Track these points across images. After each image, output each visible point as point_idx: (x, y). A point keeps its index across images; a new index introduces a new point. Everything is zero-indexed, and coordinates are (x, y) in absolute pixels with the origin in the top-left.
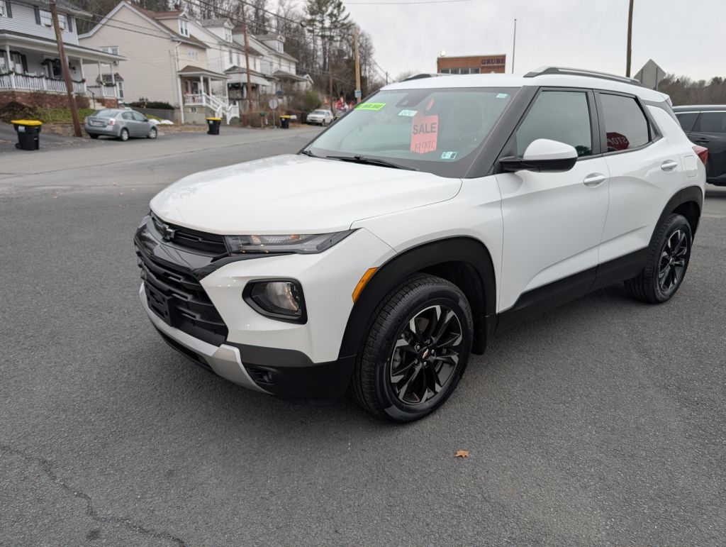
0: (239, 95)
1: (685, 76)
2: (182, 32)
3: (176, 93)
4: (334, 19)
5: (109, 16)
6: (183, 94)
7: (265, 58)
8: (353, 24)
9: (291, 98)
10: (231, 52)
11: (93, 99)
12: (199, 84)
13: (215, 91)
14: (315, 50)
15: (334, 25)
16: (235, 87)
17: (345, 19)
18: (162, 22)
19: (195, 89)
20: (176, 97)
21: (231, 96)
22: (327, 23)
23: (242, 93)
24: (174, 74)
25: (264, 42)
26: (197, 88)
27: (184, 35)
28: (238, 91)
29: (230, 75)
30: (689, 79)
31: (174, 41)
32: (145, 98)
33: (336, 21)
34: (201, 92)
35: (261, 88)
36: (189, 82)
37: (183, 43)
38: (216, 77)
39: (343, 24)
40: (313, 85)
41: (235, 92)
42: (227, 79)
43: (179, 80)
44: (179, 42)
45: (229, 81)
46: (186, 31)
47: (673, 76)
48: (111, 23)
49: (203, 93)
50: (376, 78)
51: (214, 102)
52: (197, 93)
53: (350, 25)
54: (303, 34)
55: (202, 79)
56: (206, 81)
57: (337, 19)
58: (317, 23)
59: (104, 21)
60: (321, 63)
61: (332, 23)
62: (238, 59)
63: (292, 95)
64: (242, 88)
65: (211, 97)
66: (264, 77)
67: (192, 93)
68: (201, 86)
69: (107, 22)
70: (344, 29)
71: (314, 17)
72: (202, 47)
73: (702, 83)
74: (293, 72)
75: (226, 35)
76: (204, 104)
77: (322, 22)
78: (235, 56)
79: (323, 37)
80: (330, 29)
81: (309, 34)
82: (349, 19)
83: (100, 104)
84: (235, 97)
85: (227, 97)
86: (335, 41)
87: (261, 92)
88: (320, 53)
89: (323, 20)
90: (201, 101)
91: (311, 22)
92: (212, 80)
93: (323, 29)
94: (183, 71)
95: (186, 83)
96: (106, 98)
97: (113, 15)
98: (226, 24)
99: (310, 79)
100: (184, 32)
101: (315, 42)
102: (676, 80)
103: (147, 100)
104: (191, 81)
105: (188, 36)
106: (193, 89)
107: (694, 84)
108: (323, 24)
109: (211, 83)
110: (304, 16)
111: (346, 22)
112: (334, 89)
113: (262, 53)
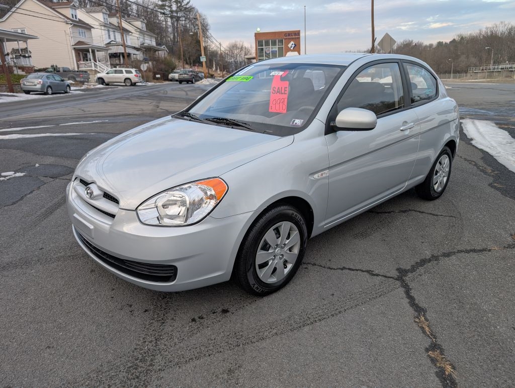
0: (117, 62)
1: (420, 41)
2: (73, 17)
3: (72, 61)
4: (179, 4)
5: (17, 6)
6: (77, 62)
7: (133, 34)
8: (193, 8)
9: (155, 63)
10: (109, 31)
11: (16, 67)
12: (88, 54)
13: (100, 59)
14: (167, 27)
15: (180, 9)
16: (114, 56)
17: (186, 4)
18: (57, 10)
19: (86, 58)
20: (72, 64)
21: (112, 62)
22: (174, 7)
23: (120, 60)
24: (70, 47)
25: (131, 23)
26: (87, 57)
27: (74, 19)
28: (117, 58)
29: (110, 47)
30: (422, 43)
31: (67, 23)
32: (55, 65)
33: (181, 6)
34: (90, 60)
35: (133, 57)
36: (81, 53)
37: (74, 25)
38: (100, 49)
39: (186, 8)
40: (169, 53)
41: (114, 59)
42: (108, 50)
43: (73, 51)
44: (71, 24)
45: (110, 52)
46: (76, 16)
47: (412, 41)
48: (19, 11)
49: (92, 61)
50: (212, 47)
51: (100, 66)
52: (87, 61)
53: (191, 9)
54: (157, 16)
55: (90, 51)
56: (93, 52)
57: (181, 4)
58: (167, 8)
59: (13, 9)
60: (172, 37)
61: (177, 7)
62: (115, 36)
63: (155, 61)
64: (119, 56)
65: (98, 63)
66: (135, 48)
67: (84, 61)
68: (90, 56)
69: (15, 10)
70: (187, 11)
71: (164, 3)
72: (88, 27)
73: (431, 46)
74: (154, 43)
75: (104, 18)
76: (93, 68)
77: (170, 7)
78: (111, 33)
79: (172, 17)
80: (177, 12)
81: (162, 15)
82: (190, 4)
83: (21, 70)
84: (115, 63)
85: (109, 63)
86: (181, 21)
87: (133, 59)
88: (170, 30)
89: (171, 5)
90: (91, 66)
91: (162, 7)
92: (97, 51)
93: (172, 11)
94: (75, 45)
95: (79, 53)
96: (24, 66)
97: (20, 6)
98: (104, 10)
99: (166, 49)
100: (74, 16)
101: (166, 22)
102: (414, 44)
103: (56, 66)
104: (83, 52)
105: (78, 20)
106: (84, 58)
107: (426, 46)
108: (171, 8)
109: (97, 53)
110: (157, 2)
111: (187, 6)
112: (184, 56)
113: (131, 31)
